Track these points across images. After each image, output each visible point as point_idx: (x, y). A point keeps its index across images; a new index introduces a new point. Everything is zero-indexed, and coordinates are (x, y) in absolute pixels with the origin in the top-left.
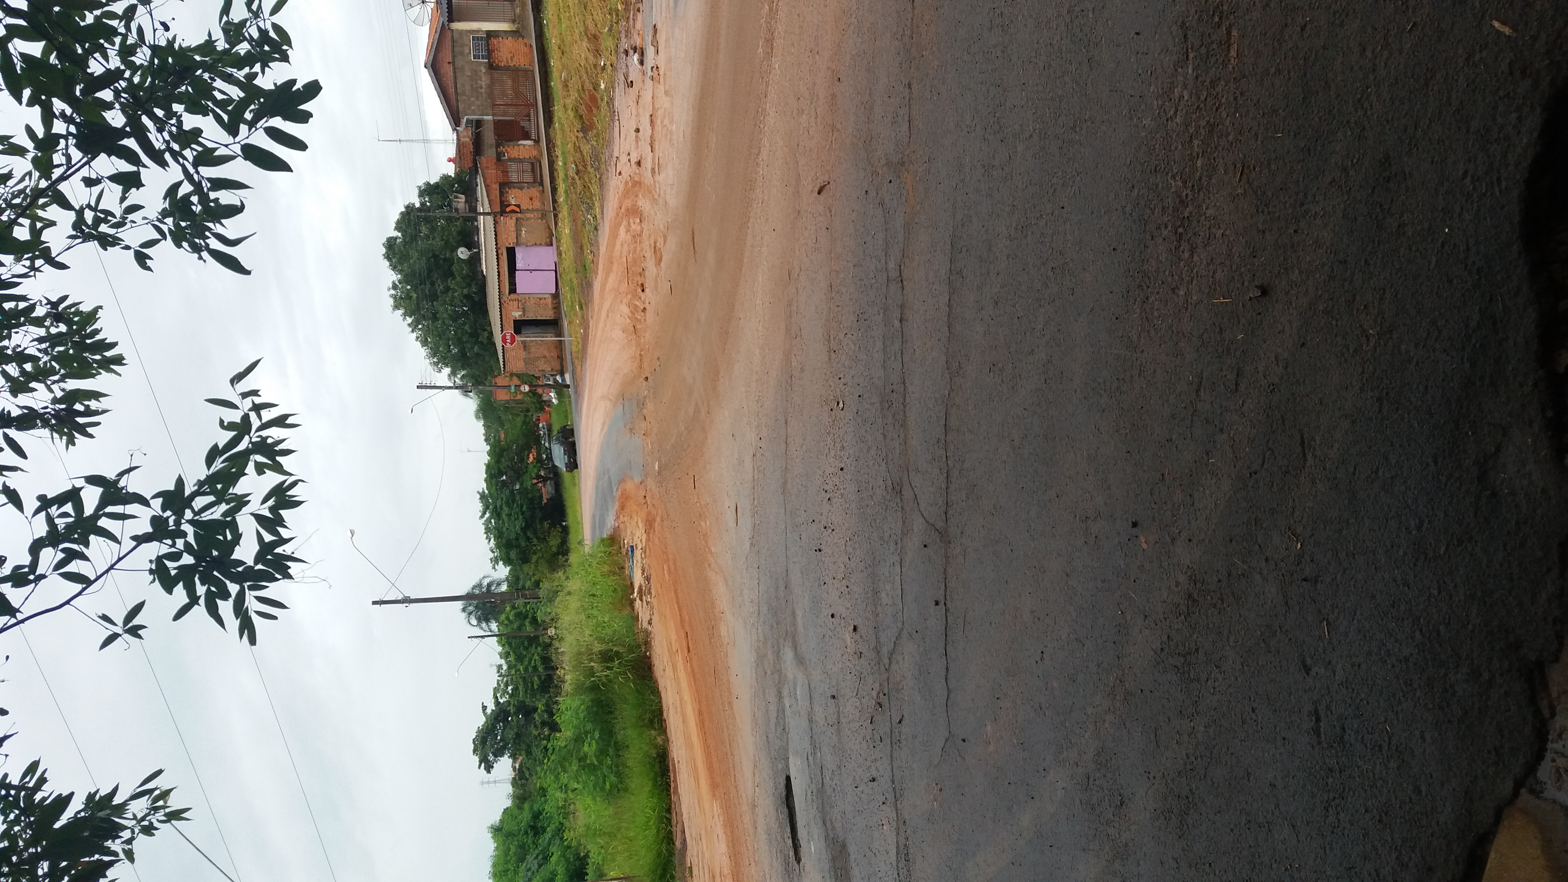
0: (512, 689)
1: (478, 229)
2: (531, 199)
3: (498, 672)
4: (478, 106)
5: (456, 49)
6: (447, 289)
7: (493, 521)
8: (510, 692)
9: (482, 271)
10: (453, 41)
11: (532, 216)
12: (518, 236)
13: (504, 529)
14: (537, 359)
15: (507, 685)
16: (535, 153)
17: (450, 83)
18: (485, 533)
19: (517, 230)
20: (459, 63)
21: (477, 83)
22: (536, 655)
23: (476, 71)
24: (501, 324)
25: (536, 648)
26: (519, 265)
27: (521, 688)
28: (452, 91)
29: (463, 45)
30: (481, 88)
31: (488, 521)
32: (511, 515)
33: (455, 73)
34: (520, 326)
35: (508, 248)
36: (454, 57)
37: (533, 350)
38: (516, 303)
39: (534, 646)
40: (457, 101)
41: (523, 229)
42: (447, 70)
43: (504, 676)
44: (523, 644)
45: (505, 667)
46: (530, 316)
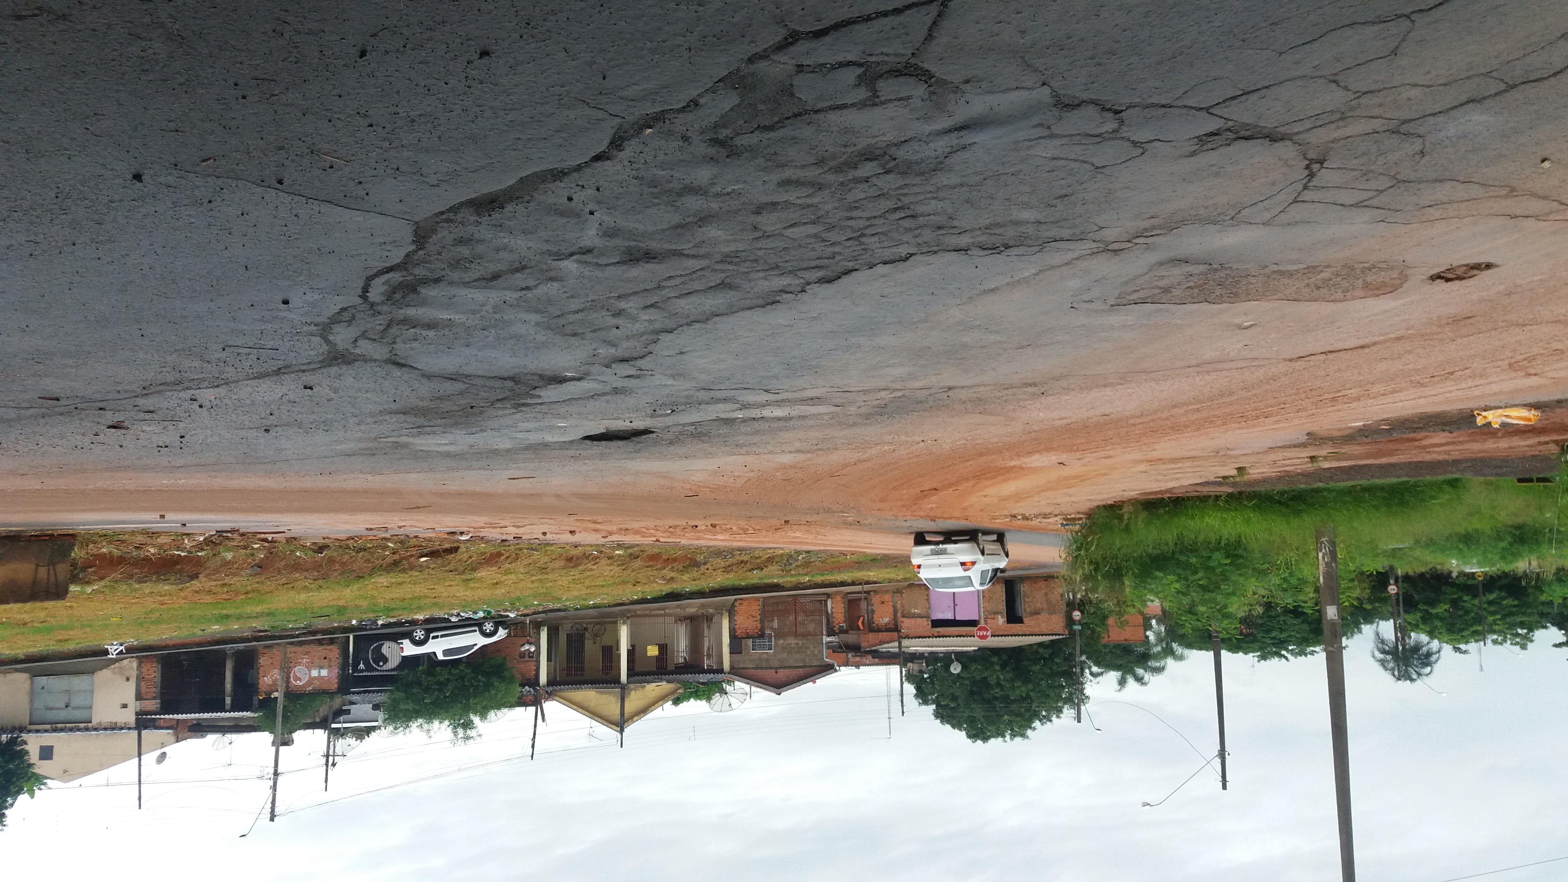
0: (1522, 628)
1: (931, 653)
2: (883, 603)
3: (1501, 644)
4: (815, 647)
5: (764, 665)
6: (998, 684)
7: (1290, 648)
8: (1525, 631)
9: (975, 651)
10: (757, 668)
11: (899, 602)
12: (920, 616)
13: (1298, 636)
14: (1048, 601)
15: (1518, 635)
16: (839, 598)
17: (794, 673)
18: (1306, 656)
19: (913, 617)
20: (776, 664)
21: (793, 648)
22: (1473, 602)
23: (783, 648)
24: (1012, 636)
25: (1465, 601)
26: (949, 616)
27: (1519, 620)
28: (801, 671)
29: (761, 659)
30: (798, 644)
31: (1292, 652)
32: (1280, 629)
33: (785, 667)
34: (1013, 617)
35: (933, 626)
36: (771, 668)
37: (1039, 605)
38: (989, 621)
39: (1463, 604)
40: (810, 666)
41: (913, 611)
42: (783, 674)
43: (1505, 637)
44: (1461, 616)
45: (1495, 637)
46: (1002, 607)
